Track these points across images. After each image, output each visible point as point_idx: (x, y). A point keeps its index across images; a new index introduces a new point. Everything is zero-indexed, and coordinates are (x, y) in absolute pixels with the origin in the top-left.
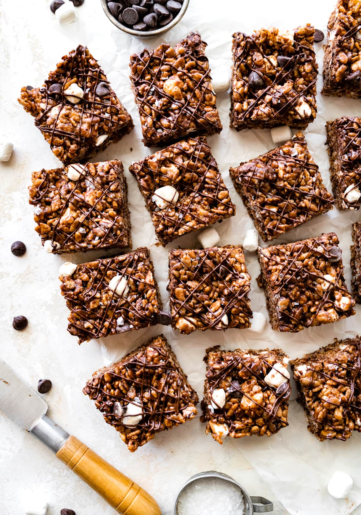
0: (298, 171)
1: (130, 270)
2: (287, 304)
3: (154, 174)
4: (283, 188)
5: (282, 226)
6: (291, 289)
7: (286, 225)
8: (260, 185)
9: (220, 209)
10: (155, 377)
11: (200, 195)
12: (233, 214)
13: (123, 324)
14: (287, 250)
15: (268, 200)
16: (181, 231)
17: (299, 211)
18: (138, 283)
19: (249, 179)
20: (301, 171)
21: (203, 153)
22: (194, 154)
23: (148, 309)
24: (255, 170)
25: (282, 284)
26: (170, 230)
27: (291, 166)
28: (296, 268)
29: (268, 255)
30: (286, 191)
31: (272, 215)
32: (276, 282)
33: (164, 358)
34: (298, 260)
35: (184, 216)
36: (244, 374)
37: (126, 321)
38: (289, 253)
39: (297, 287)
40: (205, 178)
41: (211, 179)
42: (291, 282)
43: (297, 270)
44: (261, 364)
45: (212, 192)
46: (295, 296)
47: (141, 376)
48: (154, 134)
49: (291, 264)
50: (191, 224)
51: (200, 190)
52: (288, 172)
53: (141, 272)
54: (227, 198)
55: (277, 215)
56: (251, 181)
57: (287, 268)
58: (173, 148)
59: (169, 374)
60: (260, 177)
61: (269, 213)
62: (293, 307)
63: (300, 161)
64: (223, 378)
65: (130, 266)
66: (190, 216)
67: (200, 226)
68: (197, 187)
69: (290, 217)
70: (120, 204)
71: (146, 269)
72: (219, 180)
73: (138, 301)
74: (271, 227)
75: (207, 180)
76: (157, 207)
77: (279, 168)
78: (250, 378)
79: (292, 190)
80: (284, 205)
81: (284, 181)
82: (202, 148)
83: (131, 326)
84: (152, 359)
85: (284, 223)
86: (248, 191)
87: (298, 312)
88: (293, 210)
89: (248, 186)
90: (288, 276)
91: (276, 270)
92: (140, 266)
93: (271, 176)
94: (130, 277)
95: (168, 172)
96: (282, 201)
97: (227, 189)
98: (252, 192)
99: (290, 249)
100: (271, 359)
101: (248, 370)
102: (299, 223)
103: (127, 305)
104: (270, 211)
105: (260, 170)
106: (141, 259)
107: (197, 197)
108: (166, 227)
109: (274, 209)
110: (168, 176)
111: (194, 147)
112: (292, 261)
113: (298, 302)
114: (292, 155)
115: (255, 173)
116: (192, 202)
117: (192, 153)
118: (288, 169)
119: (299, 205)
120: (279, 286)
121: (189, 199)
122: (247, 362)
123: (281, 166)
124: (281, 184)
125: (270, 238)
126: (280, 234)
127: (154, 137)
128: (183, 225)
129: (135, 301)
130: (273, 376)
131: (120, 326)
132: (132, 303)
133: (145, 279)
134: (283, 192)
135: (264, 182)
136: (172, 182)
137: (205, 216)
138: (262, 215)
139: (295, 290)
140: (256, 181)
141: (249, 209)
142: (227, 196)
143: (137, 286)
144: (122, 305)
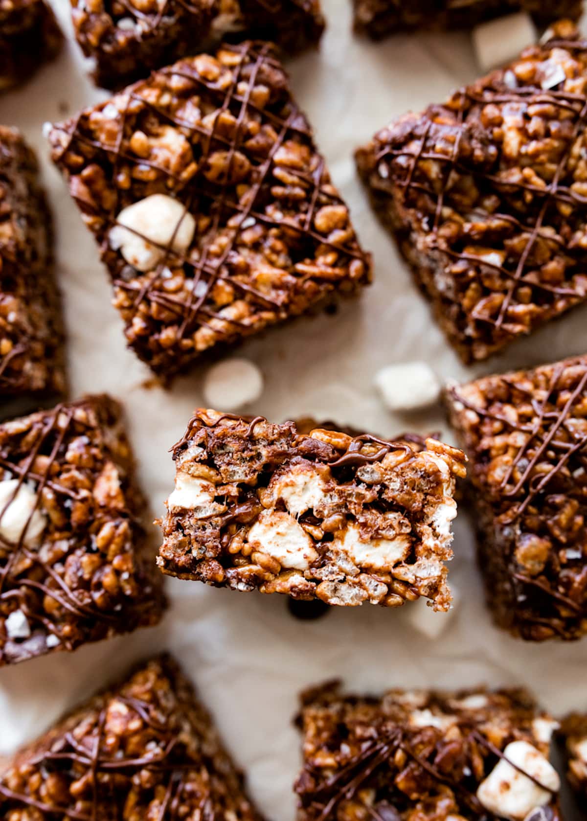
0: (565, 132)
1: (44, 461)
2: (544, 558)
3: (112, 159)
4: (520, 189)
5: (520, 309)
6: (556, 509)
7: (532, 307)
8: (445, 180)
9: (323, 264)
10: (132, 798)
11: (259, 222)
12: (365, 279)
13: (25, 632)
14: (537, 386)
15: (471, 230)
16: (204, 336)
17: (572, 262)
18: (68, 504)
19: (412, 162)
20: (575, 133)
21: (263, 90)
22: (235, 90)
23: (99, 586)
24: (428, 132)
25: (527, 492)
26: (168, 334)
27: (546, 117)
28: (570, 439)
29: (477, 401)
30: (529, 197)
31: (489, 276)
32: (508, 487)
33: (160, 736)
34: (573, 416)
35: (211, 290)
36: (412, 785)
37: (36, 625)
38: (543, 394)
39: (575, 503)
40: (273, 165)
41: (291, 168)
42: (556, 484)
43: (572, 447)
44: (465, 747)
45: (297, 211)
46: (568, 529)
47: (87, 793)
48: (107, 35)
49: (554, 427)
50: (230, 313)
51: (258, 208)
52: (535, 137)
53: (79, 469)
54: (344, 228)
55: (504, 276)
56: (416, 167)
57: (542, 441)
58: (169, 75)
59: (176, 784)
60: (445, 152)
61: (478, 270)
62: (564, 566)
63: (571, 101)
64: (349, 795)
65: (45, 450)
66: (228, 289)
67: (261, 319)
68: (248, 196)
69: (543, 281)
70: (12, 258)
71: (94, 458)
72: (316, 176)
73: (71, 559)
74: (485, 316)
75: (278, 172)
76: (126, 263)
77: (505, 127)
78: (435, 794)
79: (548, 194)
80: (523, 243)
81: (522, 168)
82: (260, 72)
83: (52, 640)
84: (123, 741)
85: (527, 299)
86: (409, 203)
87: (578, 578)
88: (552, 259)
89: (409, 186)
90: (545, 467)
91: (505, 449)
92: (76, 448)
93: (482, 149)
94: (46, 485)
95: (156, 151)
96: (516, 231)
97: (341, 202)
98: (420, 203)
99: (548, 380)
100: (496, 729)
101: (426, 771)
102: (574, 301)
103: (39, 573)
104: (481, 263)
105: (445, 131)
106: (80, 429)
107: (250, 227)
108: (154, 325)
109: (494, 258)
110: (155, 163)
111: (236, 71)
112: (554, 419)
113: (577, 549)
114: (547, 85)
115: (430, 143)
116: (236, 245)
117: (227, 88)
118: (535, 125)
119: (572, 244)
120: (518, 498)
121: (227, 235)
122: (422, 743)
123: (511, 118)
124: (514, 176)
125: (481, 352)
126: (515, 335)
127: (109, 42)
128: (210, 317)
129: (62, 559)
130: (506, 786)
131: (19, 640)
132: (52, 567)
133: (91, 490)
134: (518, 205)
135: (458, 171)
136: (170, 183)
137: (276, 287)
138: (457, 276)
139: (568, 510)
140: (434, 170)
141: (414, 269)
142: (345, 224)
143: (67, 513)
144: (25, 574)
